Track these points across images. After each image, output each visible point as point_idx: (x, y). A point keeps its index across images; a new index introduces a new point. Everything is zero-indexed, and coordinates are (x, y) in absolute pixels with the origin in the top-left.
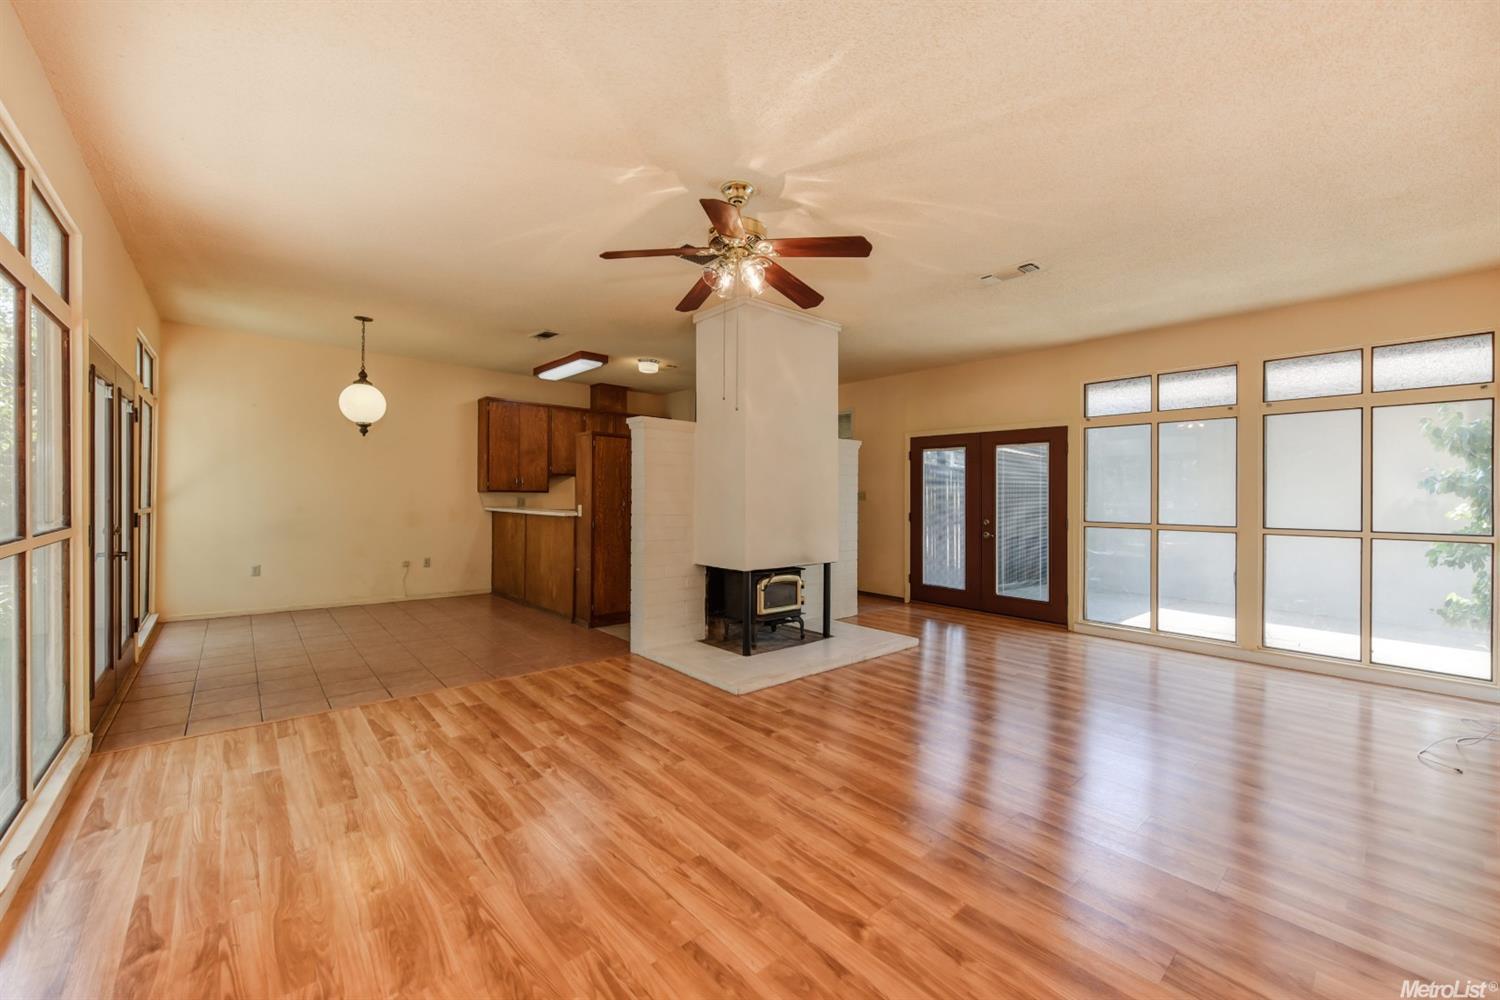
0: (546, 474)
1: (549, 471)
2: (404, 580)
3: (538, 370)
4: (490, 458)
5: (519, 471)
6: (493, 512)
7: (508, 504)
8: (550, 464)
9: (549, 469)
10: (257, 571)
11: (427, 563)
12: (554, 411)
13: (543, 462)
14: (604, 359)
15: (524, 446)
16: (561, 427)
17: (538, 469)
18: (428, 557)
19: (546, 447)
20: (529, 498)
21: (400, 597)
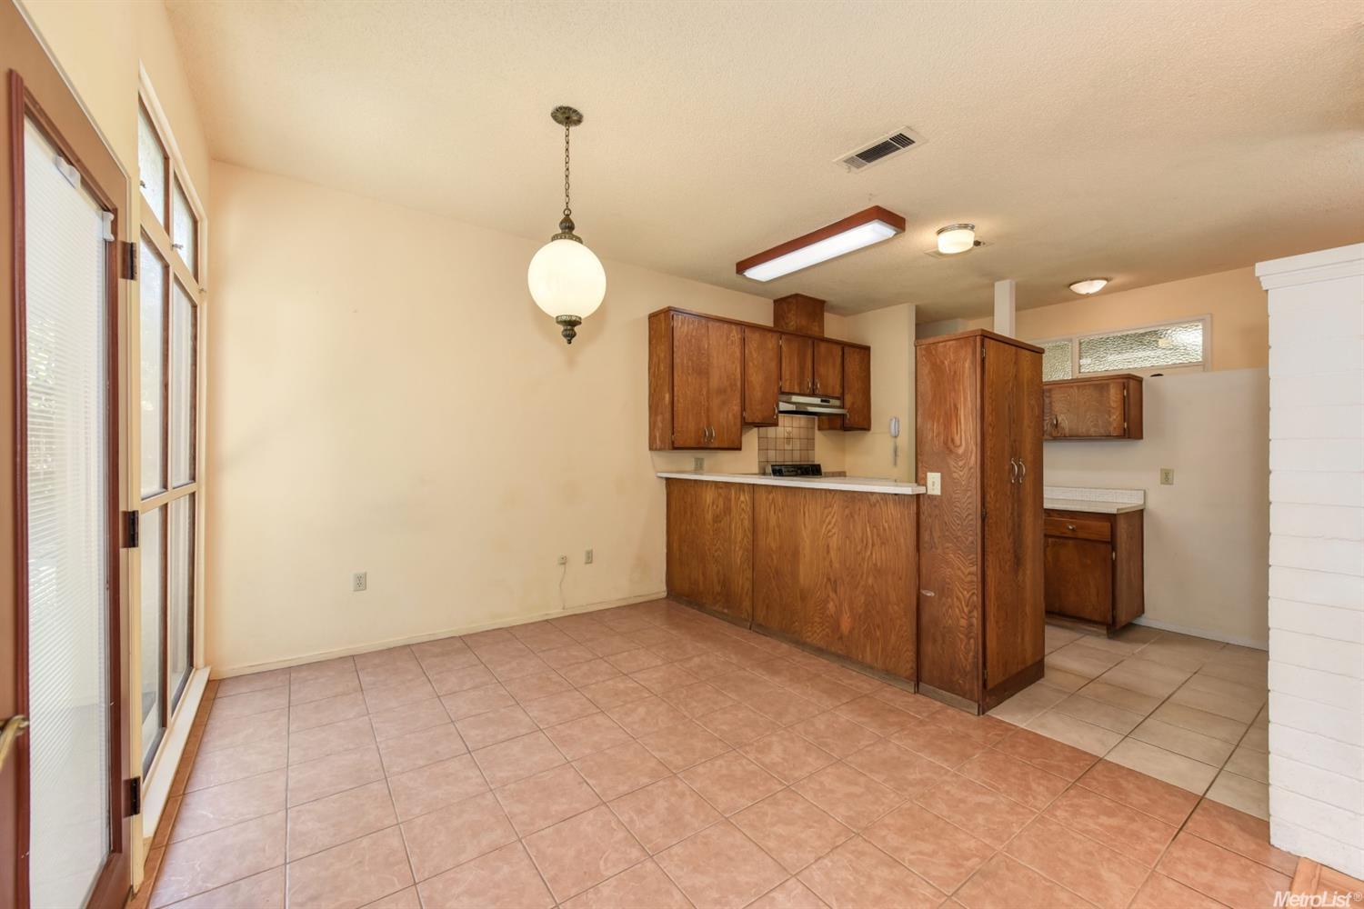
0: (739, 421)
1: (743, 418)
2: (560, 585)
3: (742, 266)
4: (675, 399)
5: (708, 417)
6: (667, 479)
7: (684, 467)
8: (743, 409)
9: (742, 415)
10: (361, 582)
11: (589, 558)
12: (748, 332)
13: (736, 407)
14: (896, 221)
15: (715, 382)
16: (755, 355)
17: (730, 415)
18: (588, 548)
19: (739, 384)
20: (710, 459)
21: (555, 612)
